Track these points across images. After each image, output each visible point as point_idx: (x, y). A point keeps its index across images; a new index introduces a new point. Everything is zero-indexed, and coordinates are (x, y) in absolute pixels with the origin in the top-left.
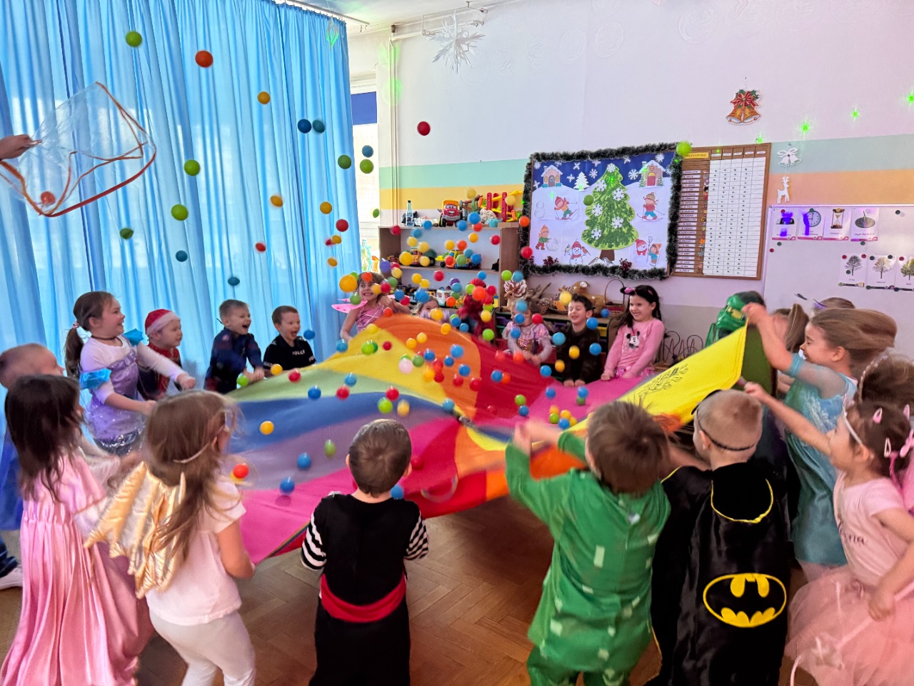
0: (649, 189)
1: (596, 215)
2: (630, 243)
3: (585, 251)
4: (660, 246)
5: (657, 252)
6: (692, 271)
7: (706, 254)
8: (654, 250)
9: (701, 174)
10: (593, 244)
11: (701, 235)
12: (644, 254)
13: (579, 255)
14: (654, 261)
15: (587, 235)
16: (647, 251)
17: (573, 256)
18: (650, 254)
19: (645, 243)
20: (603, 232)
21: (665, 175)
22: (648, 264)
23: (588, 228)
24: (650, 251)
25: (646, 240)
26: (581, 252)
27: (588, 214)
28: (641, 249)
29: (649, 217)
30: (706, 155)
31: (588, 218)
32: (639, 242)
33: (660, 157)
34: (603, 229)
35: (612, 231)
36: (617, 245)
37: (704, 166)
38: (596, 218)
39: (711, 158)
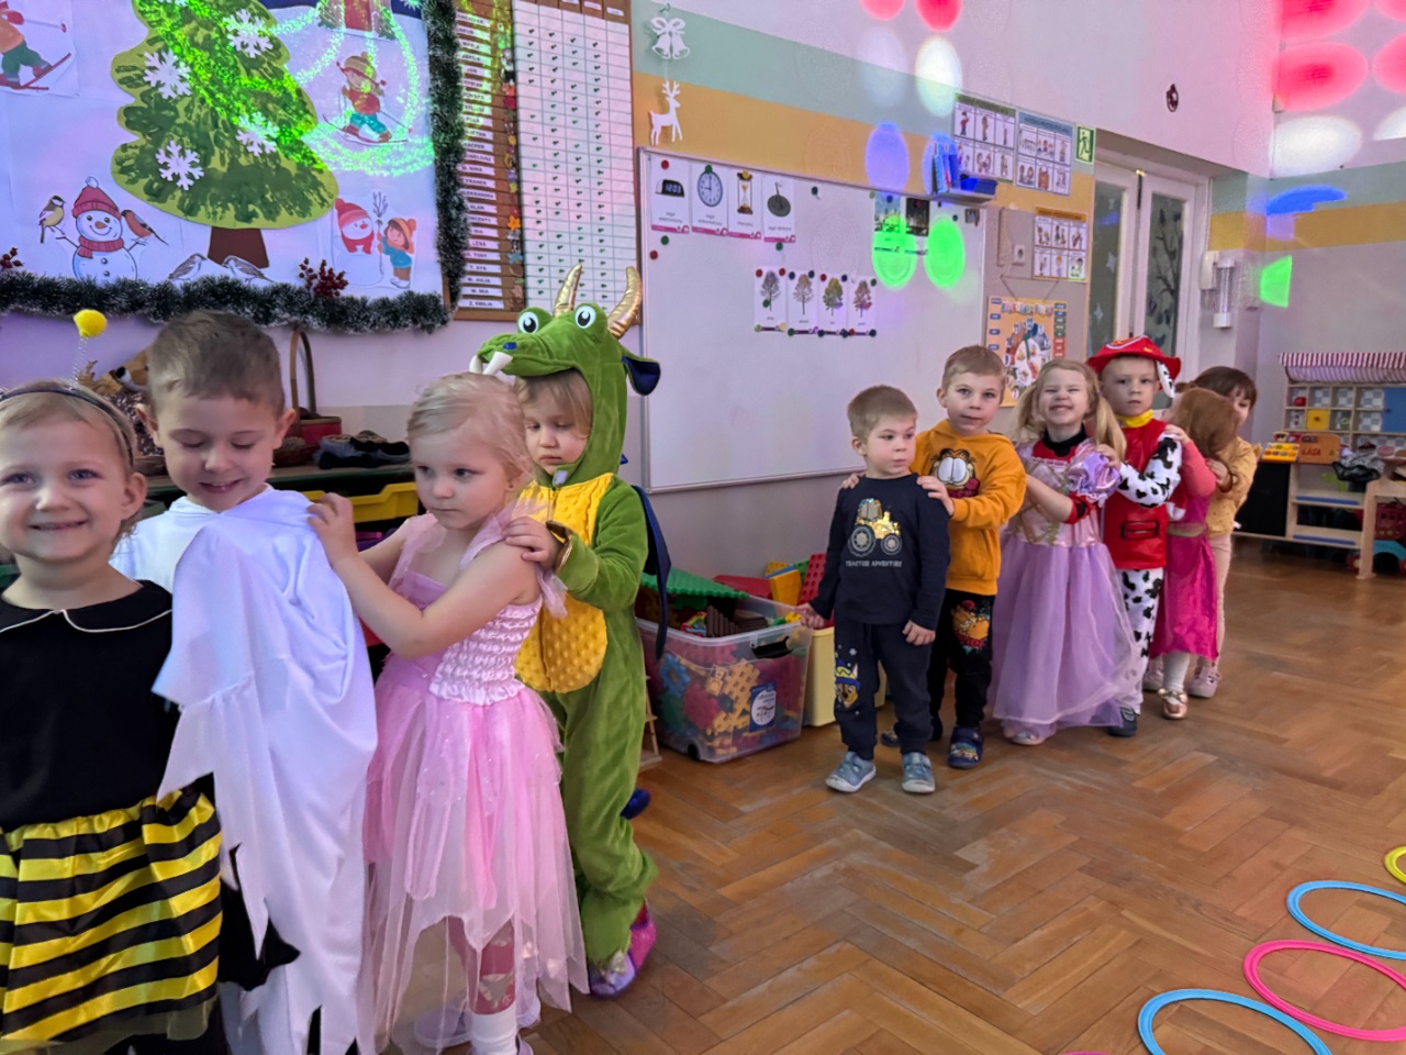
0: (352, 41)
1: (166, 92)
2: (315, 209)
3: (142, 230)
4: (411, 225)
5: (407, 246)
6: (498, 305)
7: (530, 259)
8: (394, 235)
9: (493, 31)
10: (172, 203)
11: (514, 205)
12: (367, 250)
13: (116, 245)
14: (403, 272)
15: (141, 169)
16: (376, 242)
17: (87, 248)
18: (388, 249)
19: (364, 214)
20: (205, 162)
21: (398, 8)
22: (386, 282)
23: (134, 138)
24: (384, 240)
25: (366, 204)
26: (117, 229)
27: (128, 82)
28: (354, 231)
29: (367, 132)
31: (130, 99)
32: (346, 210)
34: (204, 150)
35: (243, 161)
36: (271, 213)
37: (496, 10)
38: (168, 104)
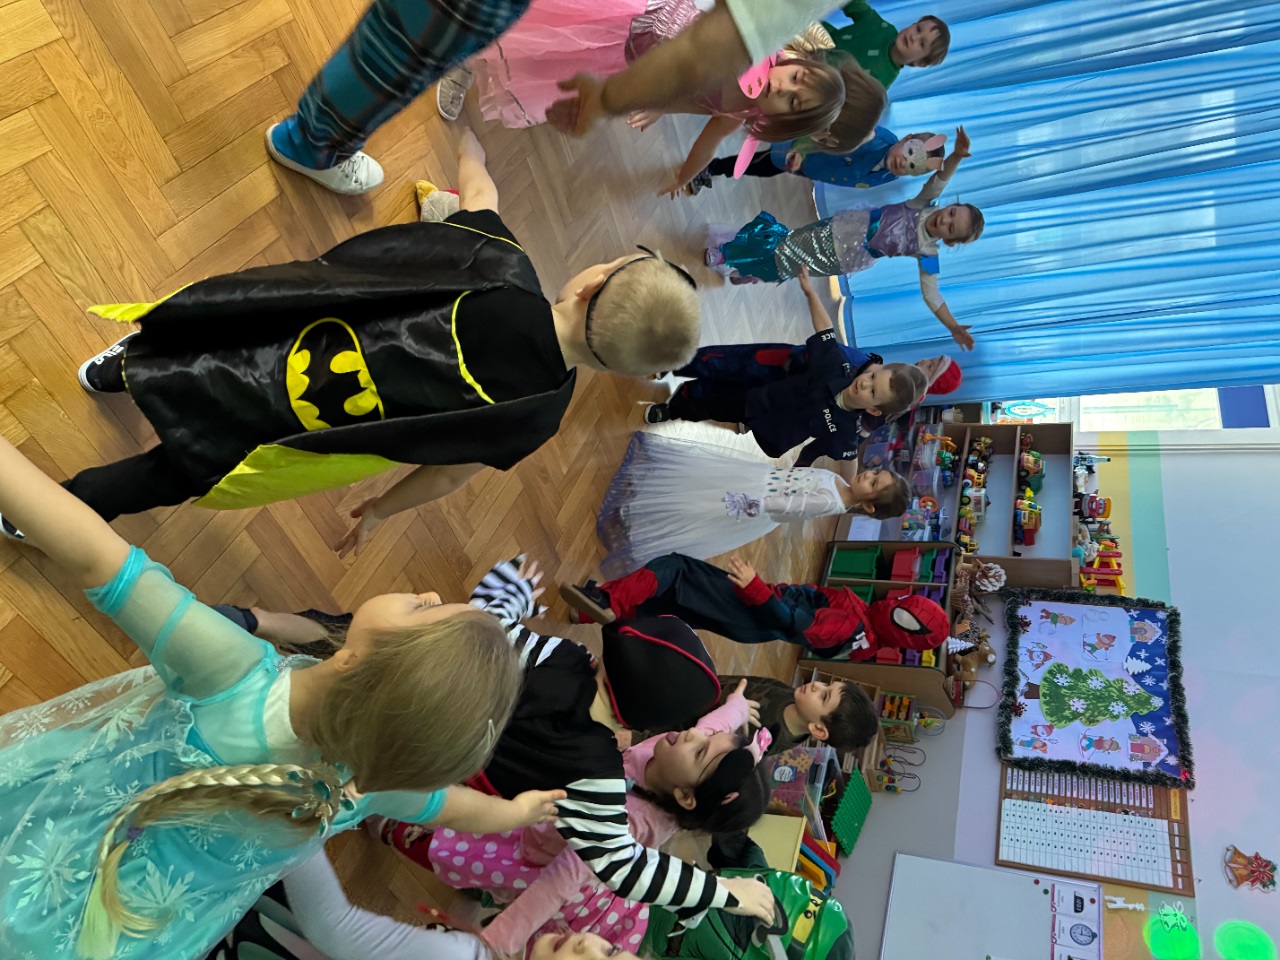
0: (1125, 745)
1: (1089, 681)
2: (1049, 718)
3: (1038, 666)
4: (1045, 751)
5: (1035, 748)
6: (1008, 786)
7: (1031, 804)
8: (1038, 744)
9: (1148, 808)
10: (1048, 675)
11: (1060, 801)
12: (1032, 733)
13: (1031, 658)
14: (1022, 744)
15: (1060, 669)
16: (1036, 737)
17: (1031, 653)
18: (1033, 740)
19: (1048, 735)
20: (1065, 688)
21: (1147, 765)
22: (1018, 736)
23: (1071, 671)
24: (1038, 740)
25: (1052, 736)
26: (1037, 661)
27: (1091, 672)
28: (1040, 730)
29: (1085, 743)
30: (1176, 816)
31: (1085, 671)
32: (1050, 729)
33: (1172, 761)
34: (1069, 688)
35: (1066, 699)
36: (1046, 703)
37: (1160, 811)
38: (1085, 680)
39: (1171, 822)
